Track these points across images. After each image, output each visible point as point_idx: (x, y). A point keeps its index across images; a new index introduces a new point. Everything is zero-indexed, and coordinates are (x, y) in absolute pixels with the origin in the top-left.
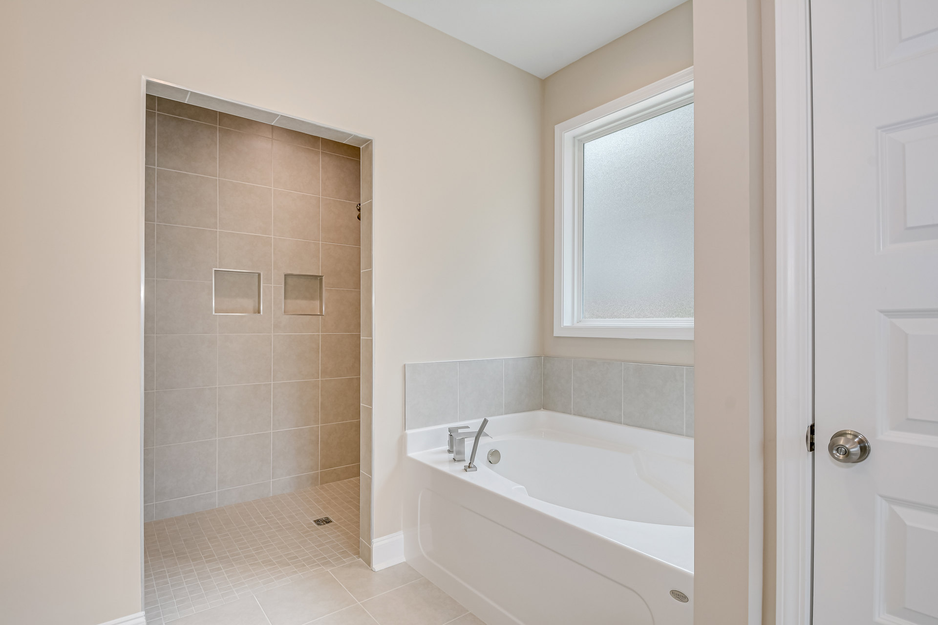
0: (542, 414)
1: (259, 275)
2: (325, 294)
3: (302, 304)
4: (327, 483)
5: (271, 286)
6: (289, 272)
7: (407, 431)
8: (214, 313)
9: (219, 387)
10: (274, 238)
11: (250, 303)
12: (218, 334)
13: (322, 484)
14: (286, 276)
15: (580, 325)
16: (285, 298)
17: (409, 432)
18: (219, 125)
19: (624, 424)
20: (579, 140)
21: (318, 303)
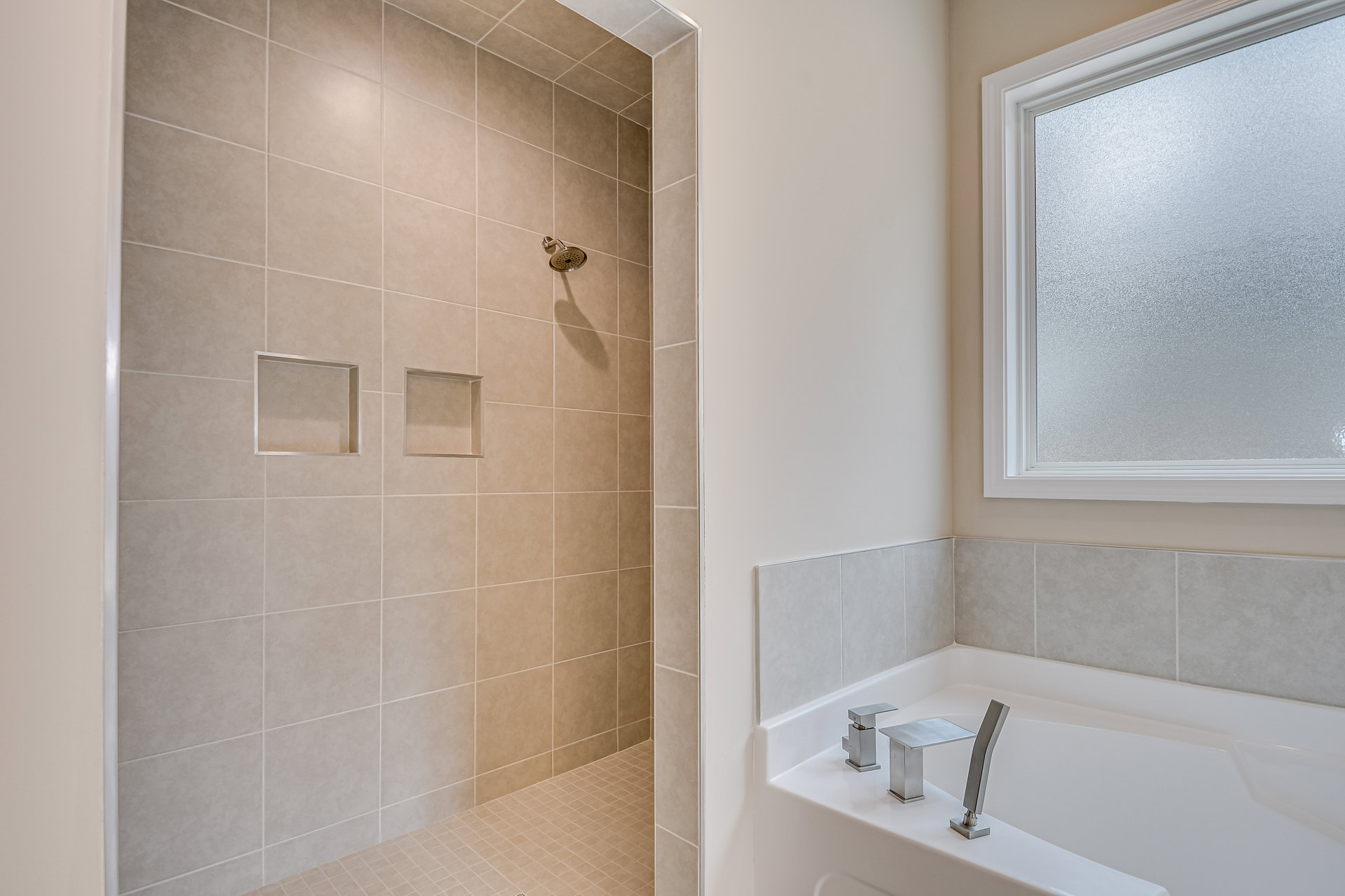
0: (962, 655)
1: (354, 371)
2: (486, 415)
3: (441, 435)
4: (489, 799)
5: (381, 395)
6: (416, 366)
7: (763, 724)
8: (256, 451)
9: (268, 617)
10: (386, 293)
11: (333, 432)
12: (265, 498)
13: (479, 803)
14: (411, 373)
15: (1033, 474)
16: (408, 421)
17: (768, 724)
18: (270, 38)
19: (1181, 680)
20: (1025, 110)
21: (468, 432)
